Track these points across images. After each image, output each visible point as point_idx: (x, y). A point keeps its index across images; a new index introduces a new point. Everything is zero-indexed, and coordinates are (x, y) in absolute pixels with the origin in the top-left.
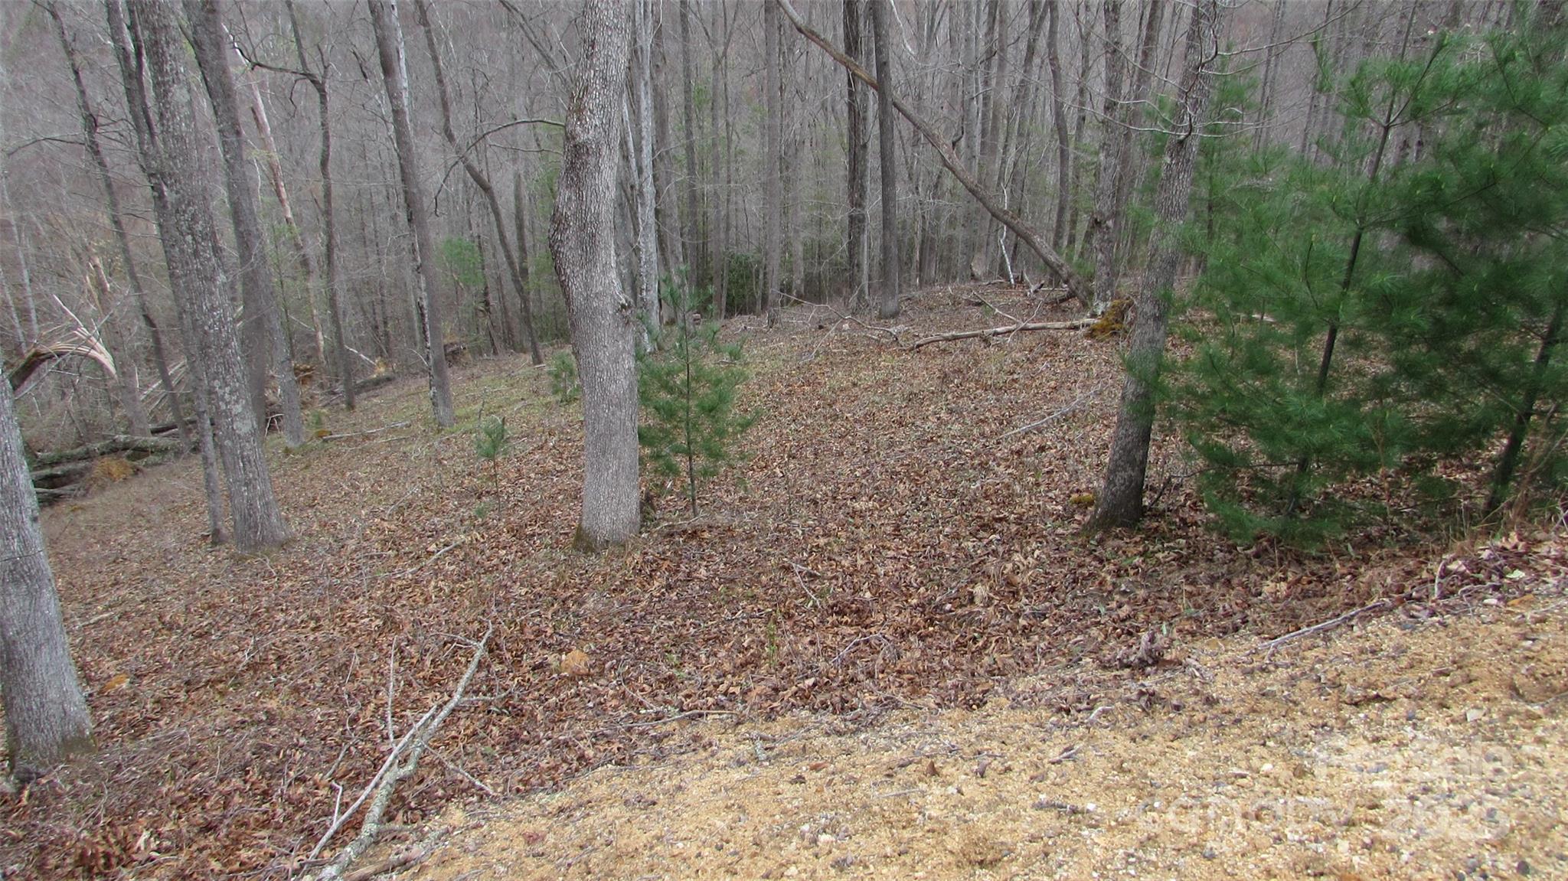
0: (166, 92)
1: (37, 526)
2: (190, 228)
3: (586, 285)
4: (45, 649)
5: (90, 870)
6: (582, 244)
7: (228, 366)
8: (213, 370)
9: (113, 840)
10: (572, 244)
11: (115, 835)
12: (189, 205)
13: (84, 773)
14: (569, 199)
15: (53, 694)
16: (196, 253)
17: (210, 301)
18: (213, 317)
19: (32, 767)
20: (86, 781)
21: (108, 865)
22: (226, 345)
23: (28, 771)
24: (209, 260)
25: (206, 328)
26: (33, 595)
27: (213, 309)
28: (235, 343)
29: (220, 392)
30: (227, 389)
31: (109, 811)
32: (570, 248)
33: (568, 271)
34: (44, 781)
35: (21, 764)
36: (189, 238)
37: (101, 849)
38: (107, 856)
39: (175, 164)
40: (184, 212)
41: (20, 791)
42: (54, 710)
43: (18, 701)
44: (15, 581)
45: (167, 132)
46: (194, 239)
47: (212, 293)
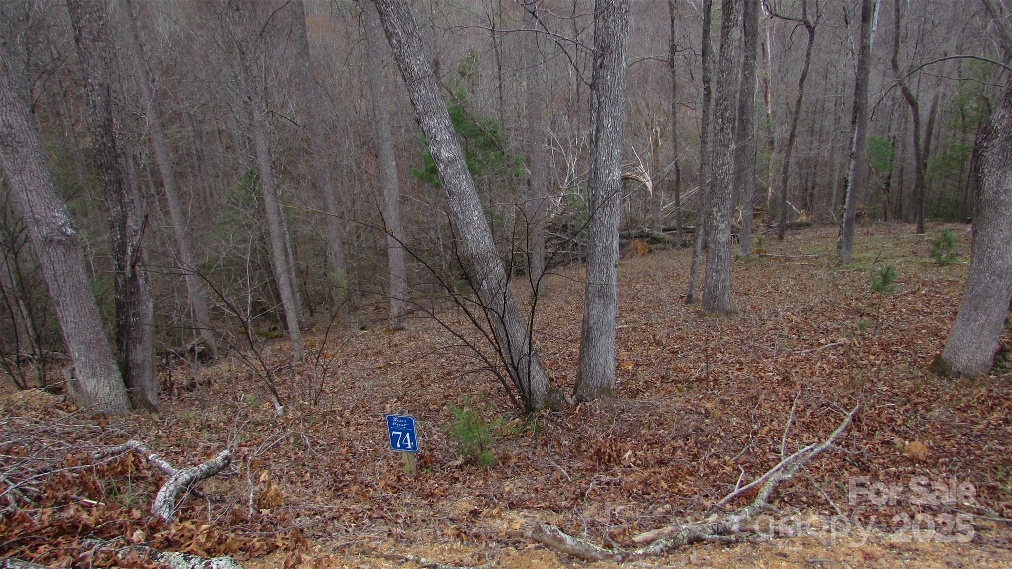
0: (728, 32)
1: (616, 270)
2: (722, 114)
3: (999, 183)
4: (604, 336)
5: (600, 459)
6: (1004, 151)
7: (723, 200)
8: (715, 201)
9: (614, 449)
10: (995, 150)
11: (616, 446)
12: (724, 101)
13: (606, 407)
14: (1003, 116)
15: (601, 361)
16: (722, 130)
17: (723, 159)
18: (723, 169)
19: (584, 395)
20: (606, 412)
21: (609, 461)
22: (726, 187)
23: (581, 396)
24: (729, 134)
25: (717, 175)
26: (606, 306)
27: (723, 164)
28: (731, 187)
29: (715, 215)
30: (720, 214)
31: (614, 433)
32: (993, 153)
33: (986, 170)
34: (587, 404)
35: (580, 392)
36: (720, 120)
37: (608, 451)
38: (610, 456)
39: (723, 76)
40: (721, 104)
41: (577, 405)
42: (600, 369)
43: (586, 359)
44: (600, 297)
45: (723, 56)
46: (723, 121)
47: (725, 155)
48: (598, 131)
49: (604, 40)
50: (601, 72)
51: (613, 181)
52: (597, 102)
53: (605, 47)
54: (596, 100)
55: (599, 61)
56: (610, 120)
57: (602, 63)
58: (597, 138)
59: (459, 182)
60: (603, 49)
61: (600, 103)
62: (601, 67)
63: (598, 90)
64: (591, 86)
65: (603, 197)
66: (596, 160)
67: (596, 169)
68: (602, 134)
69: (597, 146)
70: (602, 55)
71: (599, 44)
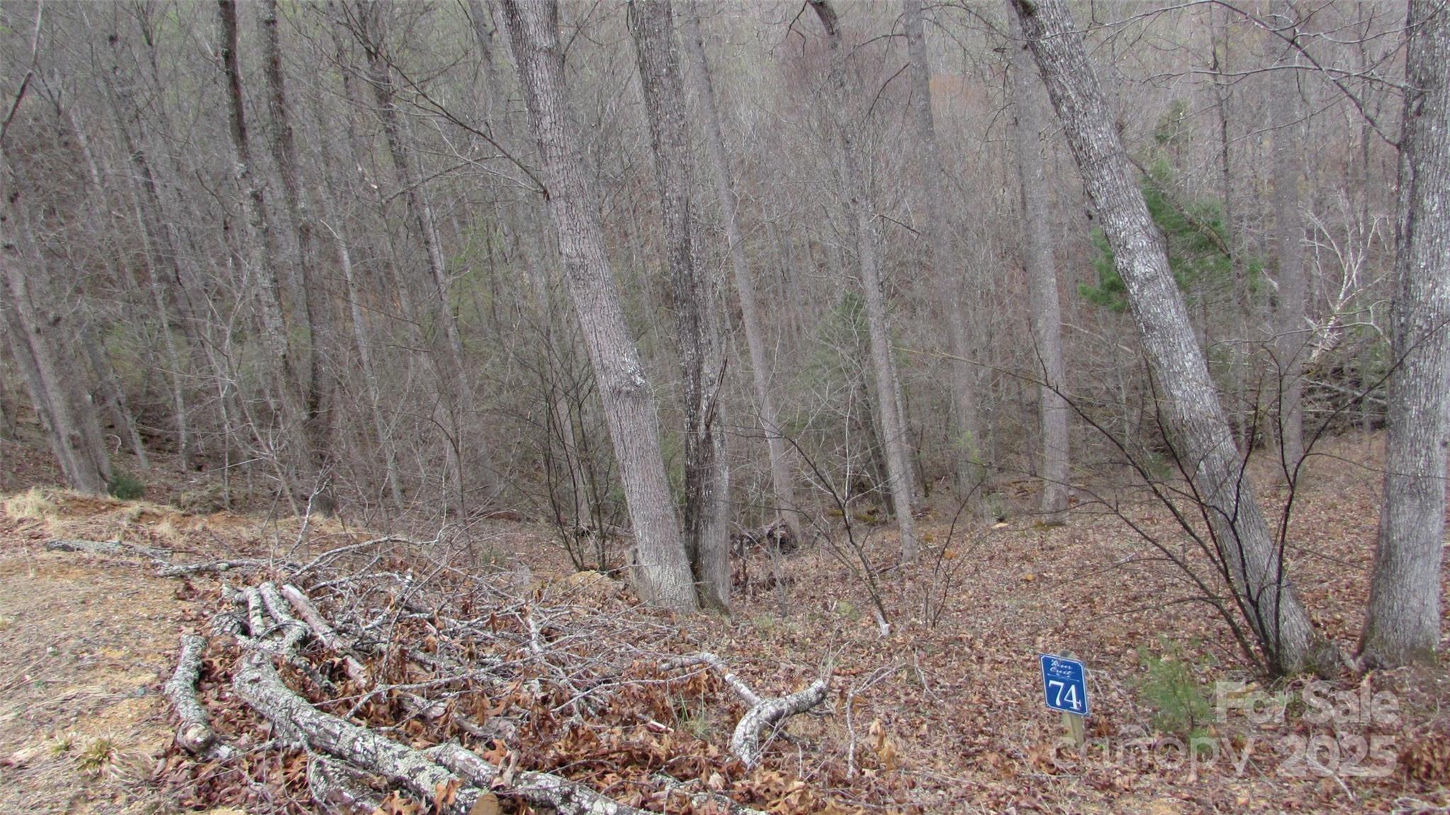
48: (1412, 218)
49: (1423, 69)
50: (1420, 121)
51: (1441, 300)
52: (1411, 172)
53: (1427, 81)
54: (1407, 168)
55: (1415, 104)
56: (1437, 199)
57: (1421, 106)
58: (1410, 232)
59: (1163, 309)
60: (1423, 84)
61: (1416, 172)
62: (1418, 113)
63: (1411, 152)
64: (1398, 146)
65: (1420, 328)
66: (1408, 267)
67: (1408, 281)
68: (1420, 223)
69: (1409, 243)
70: (1422, 93)
71: (1415, 76)
